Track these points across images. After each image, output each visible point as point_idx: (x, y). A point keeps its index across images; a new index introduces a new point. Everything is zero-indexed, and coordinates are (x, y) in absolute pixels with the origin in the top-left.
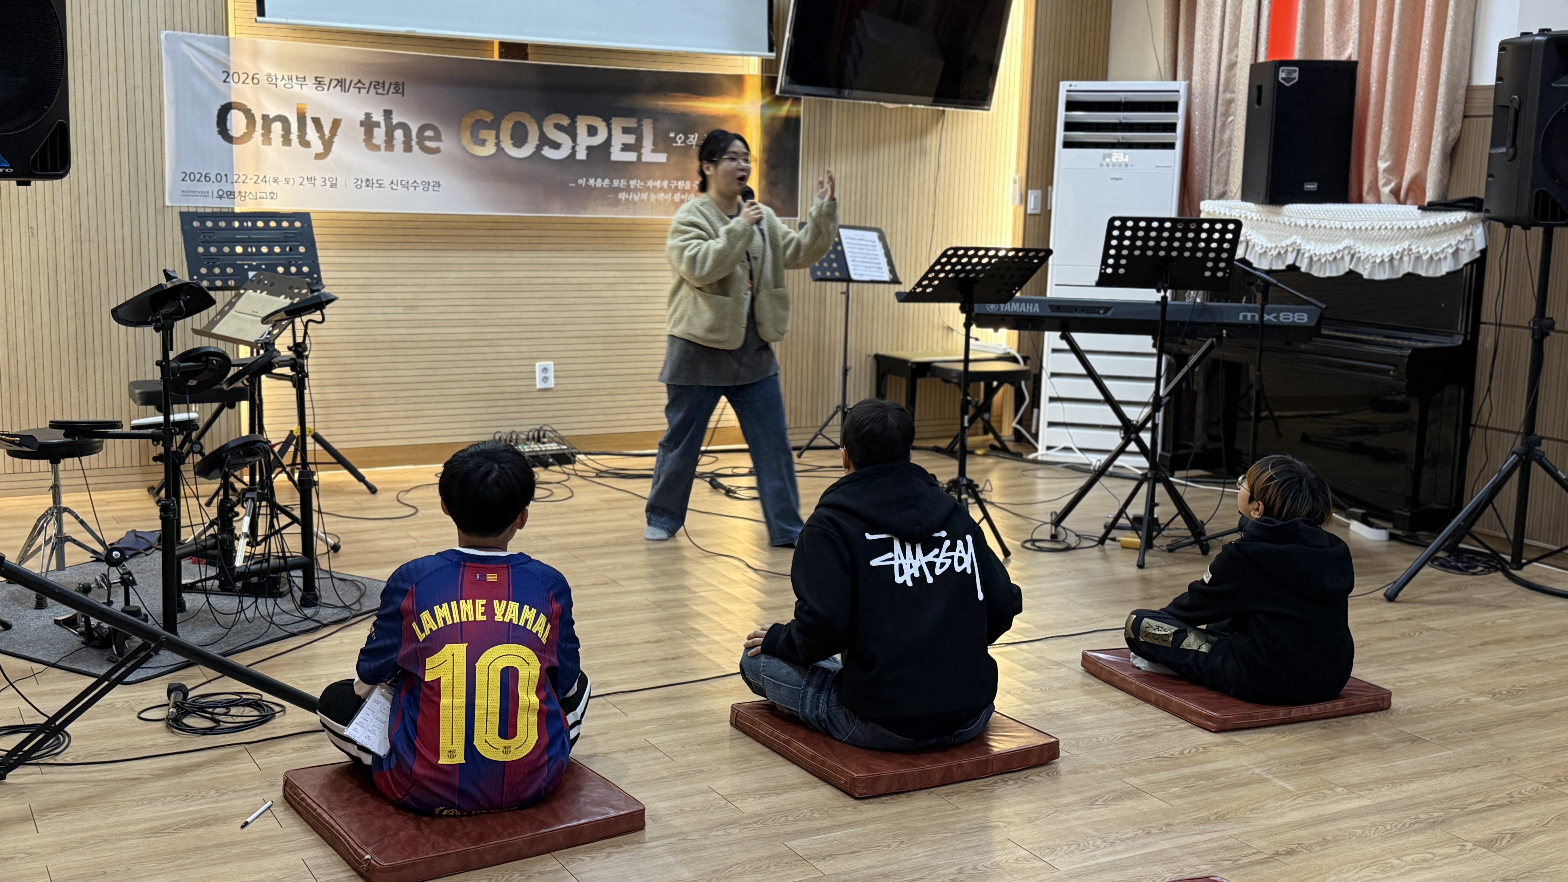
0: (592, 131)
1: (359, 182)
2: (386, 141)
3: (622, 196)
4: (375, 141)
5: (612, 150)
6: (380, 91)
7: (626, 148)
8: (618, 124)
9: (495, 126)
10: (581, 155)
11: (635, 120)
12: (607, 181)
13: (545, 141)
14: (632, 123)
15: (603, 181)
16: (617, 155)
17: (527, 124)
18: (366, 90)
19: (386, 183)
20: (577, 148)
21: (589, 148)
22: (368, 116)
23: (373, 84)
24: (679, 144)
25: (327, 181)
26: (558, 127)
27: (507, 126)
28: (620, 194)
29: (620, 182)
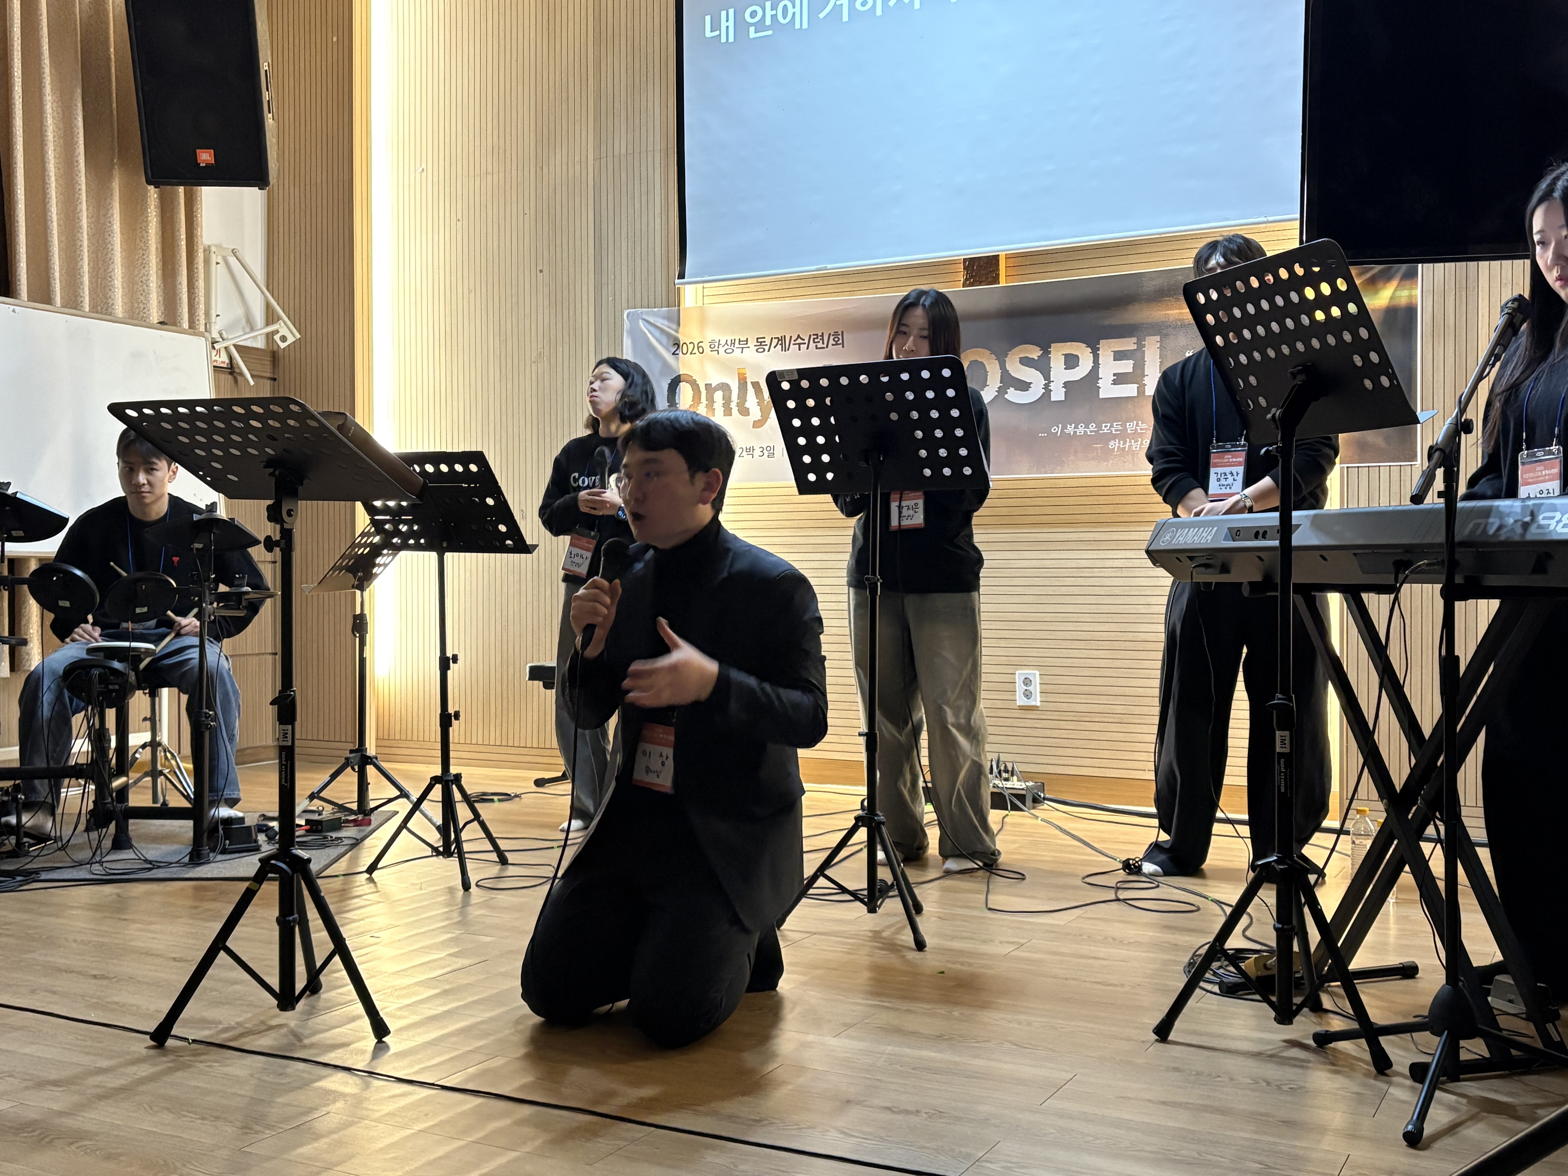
0: (1071, 362)
3: (1114, 444)
5: (1101, 383)
7: (1120, 379)
8: (1107, 349)
10: (1058, 394)
11: (1134, 340)
12: (1093, 427)
13: (1008, 381)
14: (1128, 344)
15: (1087, 427)
16: (1107, 390)
17: (985, 362)
18: (807, 346)
20: (1052, 386)
21: (1067, 384)
23: (814, 337)
25: (765, 451)
26: (1026, 362)
28: (1112, 443)
29: (1112, 426)
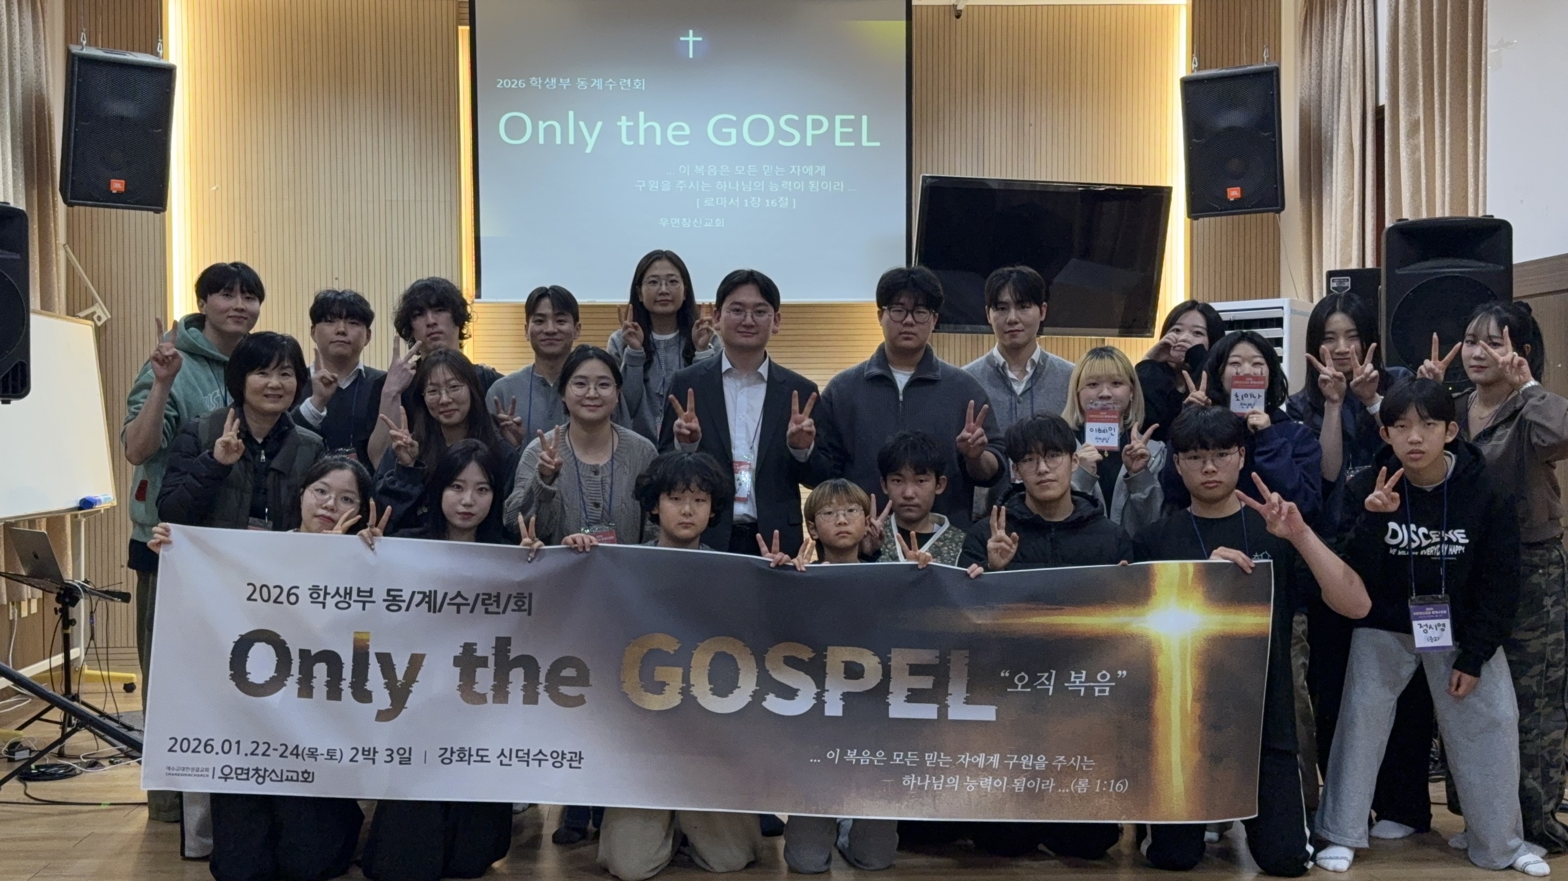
0: (853, 670)
1: (448, 755)
2: (495, 688)
3: (910, 781)
4: (478, 688)
5: (891, 699)
6: (491, 609)
7: (915, 696)
8: (901, 658)
9: (683, 660)
10: (834, 708)
11: (935, 648)
12: (880, 754)
13: (767, 685)
14: (928, 657)
15: (873, 754)
16: (899, 708)
17: (736, 656)
18: (469, 608)
19: (493, 755)
20: (827, 697)
21: (846, 697)
22: (469, 648)
23: (481, 597)
24: (1019, 689)
25: (395, 755)
26: (793, 663)
27: (701, 660)
28: (906, 778)
29: (906, 756)
